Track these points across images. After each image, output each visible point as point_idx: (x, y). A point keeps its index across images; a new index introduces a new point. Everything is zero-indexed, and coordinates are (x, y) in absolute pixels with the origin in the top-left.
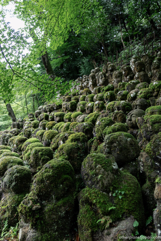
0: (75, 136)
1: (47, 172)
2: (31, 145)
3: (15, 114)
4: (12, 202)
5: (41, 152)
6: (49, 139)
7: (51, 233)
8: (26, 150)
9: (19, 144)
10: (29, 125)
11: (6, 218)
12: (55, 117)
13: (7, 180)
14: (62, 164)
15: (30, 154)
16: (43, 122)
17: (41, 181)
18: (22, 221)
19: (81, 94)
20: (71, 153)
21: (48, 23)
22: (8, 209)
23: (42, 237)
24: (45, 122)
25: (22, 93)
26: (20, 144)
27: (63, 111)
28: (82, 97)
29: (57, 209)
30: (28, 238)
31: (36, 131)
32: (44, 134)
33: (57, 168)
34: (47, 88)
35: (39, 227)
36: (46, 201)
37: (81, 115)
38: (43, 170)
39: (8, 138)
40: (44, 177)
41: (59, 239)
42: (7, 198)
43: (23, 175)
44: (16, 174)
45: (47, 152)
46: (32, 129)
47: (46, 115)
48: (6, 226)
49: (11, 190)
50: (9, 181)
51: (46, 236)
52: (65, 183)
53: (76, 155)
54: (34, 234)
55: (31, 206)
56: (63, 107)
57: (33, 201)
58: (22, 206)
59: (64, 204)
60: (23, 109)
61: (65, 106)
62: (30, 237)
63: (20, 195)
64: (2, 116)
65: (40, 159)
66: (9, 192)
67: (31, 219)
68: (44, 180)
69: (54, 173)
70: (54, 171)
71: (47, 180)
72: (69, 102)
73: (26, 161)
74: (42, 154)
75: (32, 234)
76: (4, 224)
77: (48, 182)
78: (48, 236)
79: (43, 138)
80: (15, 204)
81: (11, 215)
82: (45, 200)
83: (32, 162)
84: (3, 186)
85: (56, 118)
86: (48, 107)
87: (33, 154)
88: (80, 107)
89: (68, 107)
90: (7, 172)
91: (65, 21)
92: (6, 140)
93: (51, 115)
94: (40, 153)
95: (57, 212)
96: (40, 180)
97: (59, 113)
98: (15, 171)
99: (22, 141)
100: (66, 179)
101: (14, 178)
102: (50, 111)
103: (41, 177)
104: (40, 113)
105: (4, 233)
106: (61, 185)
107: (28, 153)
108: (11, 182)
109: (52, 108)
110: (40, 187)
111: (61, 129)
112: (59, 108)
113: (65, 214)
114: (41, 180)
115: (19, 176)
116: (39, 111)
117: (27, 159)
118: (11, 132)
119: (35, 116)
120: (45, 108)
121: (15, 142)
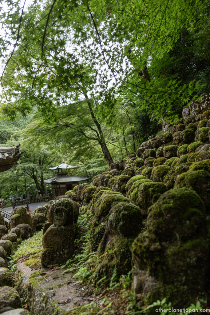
0: (200, 164)
1: (166, 203)
2: (137, 182)
3: (112, 157)
4: (120, 246)
5: (152, 187)
6: (159, 177)
7: (178, 286)
8: (132, 188)
9: (121, 183)
10: (131, 164)
11: (114, 265)
12: (164, 152)
13: (113, 218)
14: (187, 193)
15: (137, 193)
16: (149, 159)
17: (159, 215)
18: (135, 268)
19: (199, 120)
20: (197, 183)
21: (152, 22)
22: (115, 255)
23: (165, 289)
24: (152, 159)
25: (120, 130)
26: (123, 184)
27: (175, 144)
28: (201, 123)
29: (184, 253)
30: (146, 288)
31: (141, 169)
32: (153, 171)
33: (180, 198)
34: (157, 99)
35: (160, 274)
36: (168, 242)
37: (202, 145)
38: (160, 201)
39: (107, 180)
40: (162, 209)
41: (189, 296)
42: (114, 242)
43: (132, 213)
44: (123, 212)
45: (160, 187)
46: (135, 168)
47: (151, 150)
48: (115, 275)
49: (118, 232)
50: (115, 220)
51: (171, 288)
52: (192, 218)
53: (204, 186)
54: (154, 284)
55: (148, 245)
56: (174, 139)
57: (149, 240)
58: (136, 244)
59: (194, 247)
60: (121, 151)
61: (177, 137)
62: (149, 286)
63: (130, 238)
64: (97, 161)
65: (152, 197)
66: (116, 234)
67: (148, 263)
68: (163, 213)
69: (176, 204)
70: (176, 201)
71: (168, 213)
72: (183, 131)
73: (133, 202)
74: (153, 191)
75: (151, 284)
76: (112, 272)
77: (169, 215)
78: (173, 289)
79: (151, 176)
80: (124, 249)
81: (120, 262)
82: (166, 241)
83: (141, 201)
84: (108, 226)
85: (166, 153)
86: (153, 141)
87: (142, 191)
88: (199, 136)
89: (182, 138)
90: (112, 209)
91: (174, 15)
92: (105, 183)
93: (159, 150)
94: (151, 189)
95: (184, 257)
96: (157, 213)
97: (169, 146)
98: (121, 208)
99: (125, 180)
100: (194, 214)
101: (121, 216)
102: (157, 147)
103: (159, 210)
104: (143, 151)
105: (113, 284)
106: (188, 222)
107: (134, 192)
108: (118, 220)
109: (159, 143)
110: (158, 222)
111: (174, 165)
112: (169, 142)
113: (196, 261)
114: (159, 213)
115: (127, 214)
116: (142, 148)
117: (133, 199)
118: (111, 174)
119: (136, 155)
120: (149, 143)
121: (117, 181)
